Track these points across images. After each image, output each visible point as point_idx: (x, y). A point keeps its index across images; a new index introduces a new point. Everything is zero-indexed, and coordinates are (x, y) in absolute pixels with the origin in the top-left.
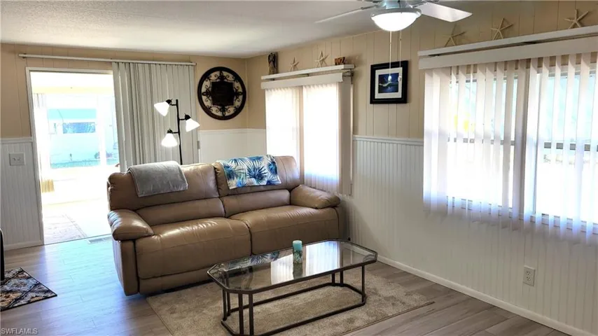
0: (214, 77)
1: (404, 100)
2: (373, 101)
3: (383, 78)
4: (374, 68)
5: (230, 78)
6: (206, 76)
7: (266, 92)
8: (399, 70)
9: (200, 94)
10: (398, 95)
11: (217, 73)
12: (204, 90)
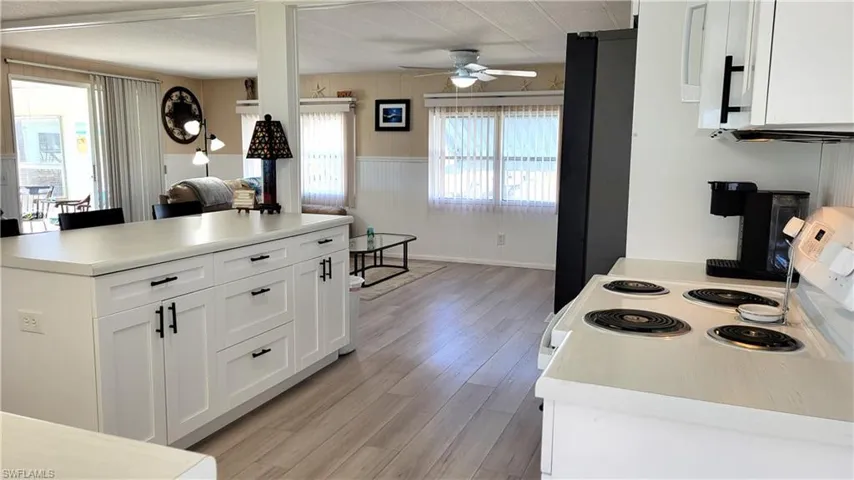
0: (175, 96)
1: (407, 128)
2: (378, 128)
3: (386, 111)
4: (378, 103)
5: (189, 100)
6: (168, 96)
7: (243, 117)
8: (403, 106)
9: (164, 115)
10: (403, 124)
11: (178, 93)
12: (167, 110)
